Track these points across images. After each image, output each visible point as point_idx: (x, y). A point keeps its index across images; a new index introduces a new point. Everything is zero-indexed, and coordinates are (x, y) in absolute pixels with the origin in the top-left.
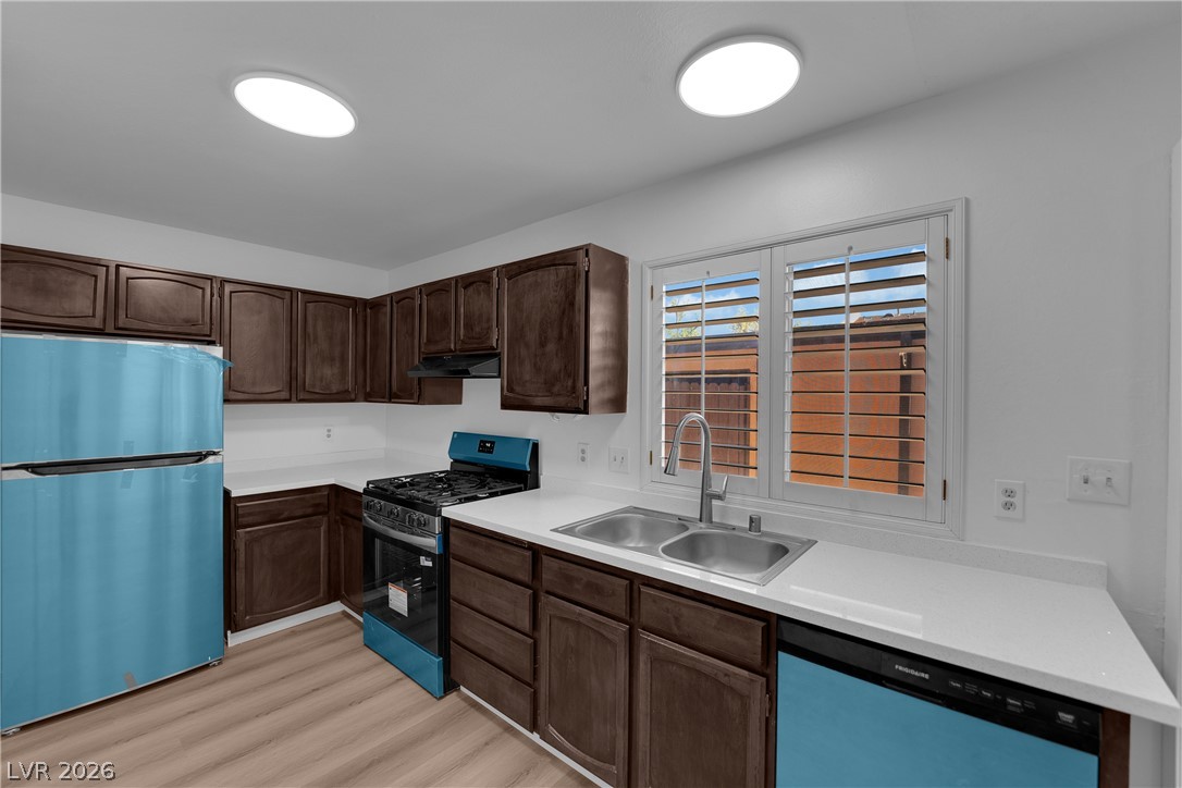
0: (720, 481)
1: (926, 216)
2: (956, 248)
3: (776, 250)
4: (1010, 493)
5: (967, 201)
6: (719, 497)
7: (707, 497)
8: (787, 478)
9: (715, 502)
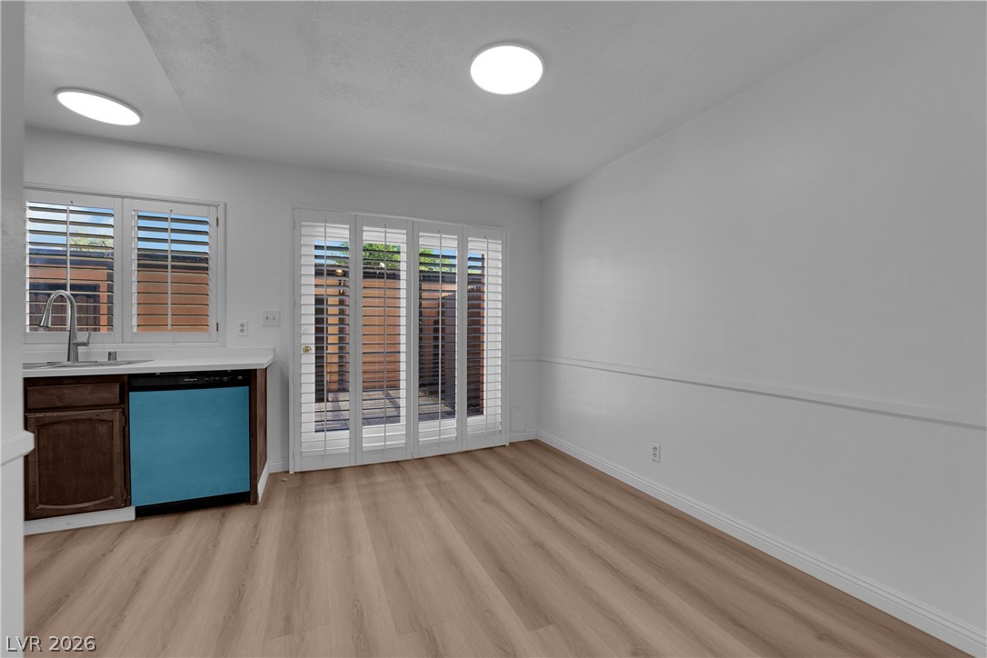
0: (82, 337)
1: (209, 205)
2: (221, 222)
3: (125, 200)
4: (242, 325)
5: (225, 204)
6: (84, 344)
7: (73, 347)
8: (135, 330)
9: (81, 349)
